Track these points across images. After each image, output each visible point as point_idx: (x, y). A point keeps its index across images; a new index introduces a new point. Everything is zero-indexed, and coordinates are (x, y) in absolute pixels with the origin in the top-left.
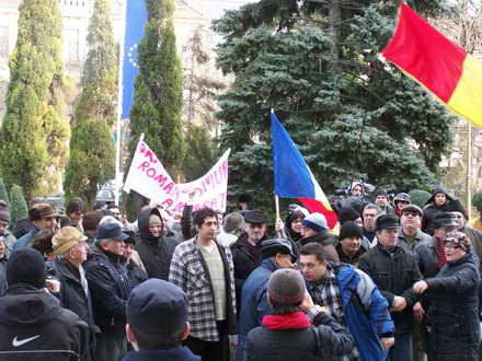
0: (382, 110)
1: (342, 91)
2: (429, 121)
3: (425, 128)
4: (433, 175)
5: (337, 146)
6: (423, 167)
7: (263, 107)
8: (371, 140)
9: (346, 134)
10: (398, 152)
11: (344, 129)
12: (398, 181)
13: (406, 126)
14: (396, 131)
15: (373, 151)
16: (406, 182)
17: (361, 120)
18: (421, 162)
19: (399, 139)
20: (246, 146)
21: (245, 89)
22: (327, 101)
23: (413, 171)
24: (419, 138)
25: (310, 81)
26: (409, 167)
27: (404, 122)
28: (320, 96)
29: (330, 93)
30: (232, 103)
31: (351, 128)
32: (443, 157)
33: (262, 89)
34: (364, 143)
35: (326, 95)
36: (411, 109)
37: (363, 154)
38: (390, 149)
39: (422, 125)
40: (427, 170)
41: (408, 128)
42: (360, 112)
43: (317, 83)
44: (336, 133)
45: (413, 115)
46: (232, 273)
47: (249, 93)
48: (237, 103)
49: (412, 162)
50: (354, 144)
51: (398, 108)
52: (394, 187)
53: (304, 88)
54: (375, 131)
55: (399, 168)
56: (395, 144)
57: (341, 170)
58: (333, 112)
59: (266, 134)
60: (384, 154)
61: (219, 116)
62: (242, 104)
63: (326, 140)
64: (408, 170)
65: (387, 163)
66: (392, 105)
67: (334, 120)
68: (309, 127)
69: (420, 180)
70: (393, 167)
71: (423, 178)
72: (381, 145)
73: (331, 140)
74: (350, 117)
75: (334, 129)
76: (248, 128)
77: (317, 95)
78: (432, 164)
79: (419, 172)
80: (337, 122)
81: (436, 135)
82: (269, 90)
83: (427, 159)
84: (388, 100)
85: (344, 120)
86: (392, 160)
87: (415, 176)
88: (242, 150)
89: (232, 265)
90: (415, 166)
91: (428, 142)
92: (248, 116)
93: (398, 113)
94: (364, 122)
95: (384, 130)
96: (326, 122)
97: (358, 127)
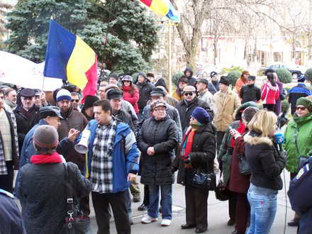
0: (114, 22)
1: (88, 10)
2: (144, 29)
3: (142, 34)
4: (147, 64)
6: (141, 59)
7: (37, 20)
8: (107, 41)
9: (91, 38)
10: (124, 49)
11: (90, 35)
12: (125, 68)
13: (129, 32)
14: (123, 36)
15: (108, 49)
16: (130, 68)
17: (101, 28)
18: (140, 56)
19: (125, 40)
20: (26, 46)
21: (24, 9)
22: (79, 17)
23: (134, 61)
24: (138, 40)
25: (67, 3)
26: (132, 59)
27: (128, 30)
28: (74, 14)
29: (81, 11)
30: (16, 18)
31: (94, 34)
32: (153, 52)
33: (35, 8)
34: (103, 44)
35: (78, 13)
36: (133, 22)
37: (102, 51)
38: (119, 47)
39: (140, 32)
40: (143, 60)
41: (131, 34)
42: (100, 23)
43: (72, 4)
44: (85, 38)
45: (134, 25)
46: (15, 130)
47: (27, 11)
48: (19, 18)
49: (134, 56)
50: (96, 44)
51: (124, 21)
52: (122, 72)
53: (63, 8)
54: (110, 36)
55: (125, 59)
56: (123, 44)
58: (82, 24)
59: (39, 38)
60: (116, 50)
61: (8, 27)
62: (22, 19)
64: (131, 61)
65: (118, 56)
66: (121, 19)
67: (83, 28)
69: (139, 67)
70: (121, 59)
71: (141, 66)
72: (114, 45)
74: (93, 26)
75: (84, 35)
76: (28, 35)
77: (72, 13)
78: (146, 56)
79: (138, 62)
80: (85, 29)
81: (149, 38)
82: (40, 10)
83: (143, 54)
84: (118, 15)
85: (90, 29)
86: (120, 54)
87: (135, 65)
88: (24, 49)
89: (15, 125)
90: (136, 58)
91: (143, 43)
92: (27, 26)
93: (125, 24)
94: (102, 30)
95: (115, 35)
96: (78, 30)
97: (99, 34)
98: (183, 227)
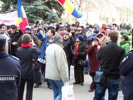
3: (58, 6)
4: (60, 19)
5: (34, 10)
6: (57, 17)
8: (44, 9)
9: (37, 7)
10: (51, 12)
11: (36, 6)
12: (50, 20)
13: (53, 5)
14: (50, 7)
16: (53, 21)
17: (41, 3)
18: (57, 15)
20: (9, 9)
23: (54, 18)
24: (56, 9)
27: (53, 4)
31: (38, 5)
37: (41, 13)
39: (57, 5)
40: (58, 18)
41: (53, 6)
44: (34, 7)
45: (55, 2)
49: (54, 15)
50: (39, 10)
52: (49, 22)
56: (50, 10)
57: (35, 17)
58: (33, 1)
59: (15, 6)
60: (47, 13)
63: (31, 9)
67: (33, 3)
68: (27, 5)
71: (57, 20)
72: (46, 11)
73: (33, 8)
74: (38, 2)
76: (10, 4)
78: (59, 16)
79: (56, 18)
80: (34, 3)
81: (61, 8)
83: (58, 15)
85: (36, 3)
86: (49, 14)
87: (55, 19)
88: (8, 10)
90: (55, 16)
91: (59, 10)
93: (51, 2)
94: (42, 4)
95: (47, 6)
96: (31, 4)
97: (40, 5)
98: (74, 84)
